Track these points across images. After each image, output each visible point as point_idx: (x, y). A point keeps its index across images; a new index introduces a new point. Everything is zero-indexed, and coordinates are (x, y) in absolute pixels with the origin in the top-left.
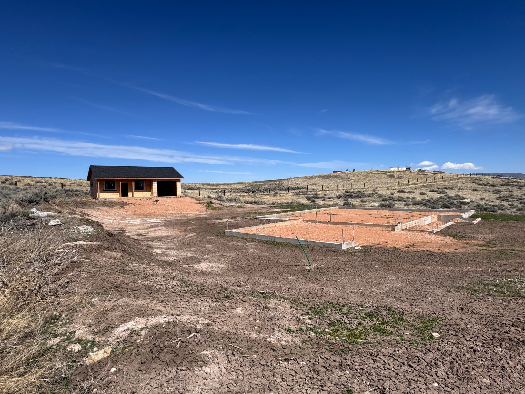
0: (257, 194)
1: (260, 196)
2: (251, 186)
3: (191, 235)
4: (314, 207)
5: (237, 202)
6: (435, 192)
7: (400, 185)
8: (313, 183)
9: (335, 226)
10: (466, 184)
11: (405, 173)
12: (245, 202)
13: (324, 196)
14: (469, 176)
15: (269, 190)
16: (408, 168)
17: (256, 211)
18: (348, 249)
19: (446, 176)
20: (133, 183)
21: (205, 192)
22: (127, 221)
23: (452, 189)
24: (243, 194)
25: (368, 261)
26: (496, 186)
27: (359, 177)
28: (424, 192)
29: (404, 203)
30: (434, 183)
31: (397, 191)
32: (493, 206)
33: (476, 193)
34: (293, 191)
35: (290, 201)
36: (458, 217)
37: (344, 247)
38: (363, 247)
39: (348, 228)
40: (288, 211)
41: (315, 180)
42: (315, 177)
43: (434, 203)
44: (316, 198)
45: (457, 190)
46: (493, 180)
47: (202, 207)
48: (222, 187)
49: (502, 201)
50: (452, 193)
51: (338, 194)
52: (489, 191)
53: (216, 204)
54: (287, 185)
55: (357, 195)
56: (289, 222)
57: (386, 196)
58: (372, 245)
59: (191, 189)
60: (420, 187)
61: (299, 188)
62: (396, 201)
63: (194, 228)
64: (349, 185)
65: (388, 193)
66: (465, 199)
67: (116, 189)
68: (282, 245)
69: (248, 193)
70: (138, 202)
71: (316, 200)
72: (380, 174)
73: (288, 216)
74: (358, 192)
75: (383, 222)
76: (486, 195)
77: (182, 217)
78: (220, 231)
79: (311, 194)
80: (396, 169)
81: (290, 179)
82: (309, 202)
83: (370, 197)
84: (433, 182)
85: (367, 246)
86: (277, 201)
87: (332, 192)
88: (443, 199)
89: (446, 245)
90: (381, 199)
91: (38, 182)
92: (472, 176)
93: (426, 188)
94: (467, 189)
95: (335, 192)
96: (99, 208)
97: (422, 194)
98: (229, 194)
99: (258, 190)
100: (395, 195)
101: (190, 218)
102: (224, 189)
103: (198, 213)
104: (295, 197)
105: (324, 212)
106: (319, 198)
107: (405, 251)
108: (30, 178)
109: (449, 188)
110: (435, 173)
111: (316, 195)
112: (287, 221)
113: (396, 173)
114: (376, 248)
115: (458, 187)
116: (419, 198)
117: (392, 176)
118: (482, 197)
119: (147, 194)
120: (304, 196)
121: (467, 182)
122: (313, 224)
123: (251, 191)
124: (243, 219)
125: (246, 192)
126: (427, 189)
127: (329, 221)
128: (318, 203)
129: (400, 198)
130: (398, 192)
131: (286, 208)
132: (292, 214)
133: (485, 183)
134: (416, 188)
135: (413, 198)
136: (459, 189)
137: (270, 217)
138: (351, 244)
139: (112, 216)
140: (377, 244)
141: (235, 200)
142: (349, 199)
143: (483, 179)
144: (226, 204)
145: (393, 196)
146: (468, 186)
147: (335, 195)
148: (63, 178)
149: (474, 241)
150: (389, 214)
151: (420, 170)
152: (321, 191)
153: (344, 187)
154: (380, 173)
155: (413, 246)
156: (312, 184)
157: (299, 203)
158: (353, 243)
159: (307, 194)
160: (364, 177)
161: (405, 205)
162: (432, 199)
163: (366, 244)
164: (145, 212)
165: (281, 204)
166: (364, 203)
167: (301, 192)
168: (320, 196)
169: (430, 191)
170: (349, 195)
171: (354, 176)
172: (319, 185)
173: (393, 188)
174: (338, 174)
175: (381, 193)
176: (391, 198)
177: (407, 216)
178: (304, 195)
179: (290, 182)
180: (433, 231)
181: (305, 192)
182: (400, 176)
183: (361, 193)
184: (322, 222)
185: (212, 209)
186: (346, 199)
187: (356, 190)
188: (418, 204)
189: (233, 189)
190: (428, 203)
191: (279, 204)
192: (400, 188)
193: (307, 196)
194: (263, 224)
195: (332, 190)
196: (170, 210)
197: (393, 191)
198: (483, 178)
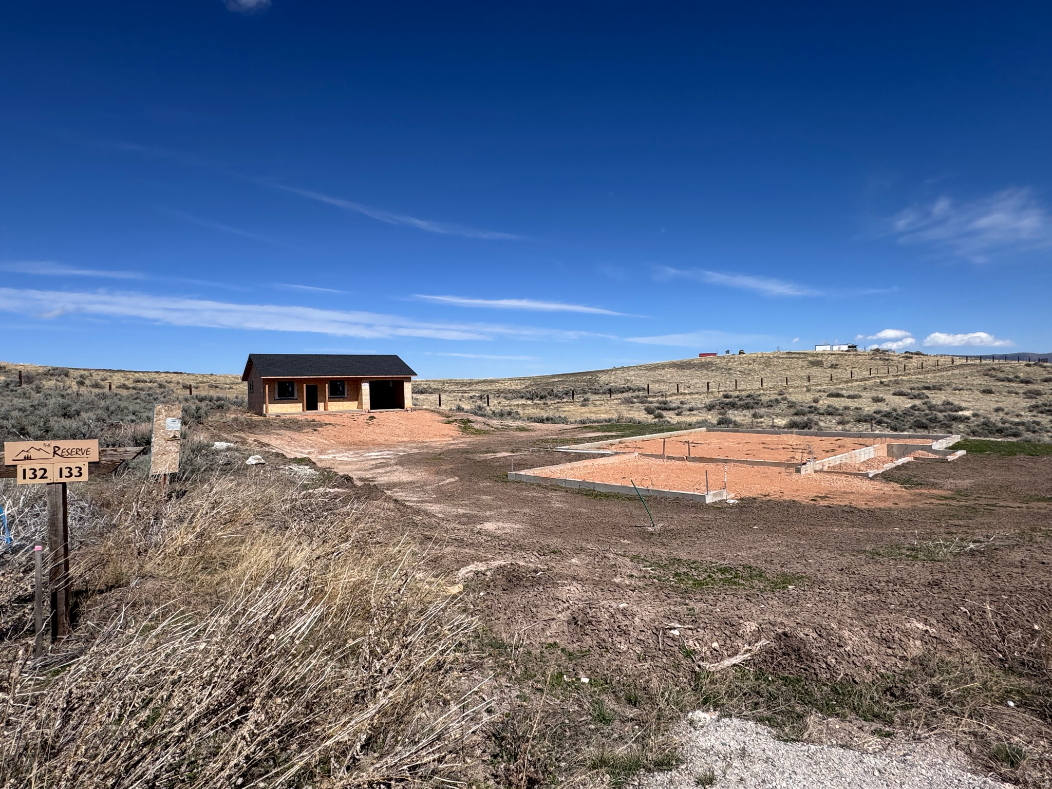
0: (549, 402)
1: (555, 406)
2: (536, 384)
3: (451, 480)
4: (661, 427)
5: (515, 419)
6: (905, 395)
7: (835, 381)
8: (660, 378)
9: (698, 464)
10: (970, 378)
11: (846, 357)
12: (530, 419)
13: (681, 406)
14: (978, 361)
15: (573, 394)
16: (853, 347)
17: (554, 437)
18: (715, 503)
19: (930, 363)
20: (327, 385)
21: (449, 398)
22: (331, 456)
23: (940, 390)
24: (523, 401)
25: (743, 520)
26: (1032, 383)
27: (751, 367)
28: (880, 396)
29: (837, 418)
30: (904, 378)
31: (827, 394)
32: (1018, 424)
33: (989, 397)
34: (619, 396)
35: (615, 416)
36: (923, 448)
37: (709, 500)
38: (742, 499)
39: (719, 469)
40: (612, 437)
41: (663, 372)
42: (663, 366)
43: (897, 419)
44: (665, 409)
45: (949, 390)
46: (1028, 369)
47: (452, 430)
48: (480, 387)
49: (1040, 415)
50: (937, 398)
51: (708, 401)
52: (1017, 393)
53: (478, 422)
54: (607, 382)
55: (747, 404)
56: (617, 457)
57: (803, 404)
58: (755, 496)
59: (422, 393)
60: (875, 384)
61: (630, 389)
62: (823, 414)
63: (452, 468)
64: (731, 382)
65: (809, 397)
66: (962, 410)
67: (296, 397)
68: (607, 496)
69: (532, 399)
70: (339, 420)
71: (664, 413)
72: (794, 360)
73: (613, 447)
74: (749, 396)
75: (783, 457)
76: (1008, 402)
77: (422, 448)
78: (499, 474)
79: (654, 401)
80: (828, 348)
81: (612, 370)
82: (650, 419)
83: (771, 406)
84: (901, 375)
85: (749, 498)
86: (589, 415)
87: (696, 396)
88: (919, 410)
89: (883, 498)
90: (793, 411)
91: (138, 381)
92: (984, 362)
93: (888, 388)
94: (970, 389)
95: (701, 397)
96: (278, 432)
97: (877, 400)
98: (496, 402)
99: (551, 393)
100: (821, 402)
101: (439, 451)
102: (484, 391)
103: (448, 440)
104: (623, 407)
105: (679, 439)
106: (670, 409)
107: (808, 506)
108: (122, 374)
109: (934, 388)
110: (907, 357)
111: (665, 403)
112: (612, 455)
113: (826, 357)
114: (762, 502)
115: (954, 386)
116: (868, 408)
117: (819, 364)
118: (1000, 405)
119: (351, 406)
120: (642, 406)
121: (972, 375)
122: (659, 461)
123: (537, 397)
124: (532, 452)
125: (528, 399)
126: (889, 390)
127: (687, 455)
128: (669, 420)
129: (830, 409)
130: (828, 396)
131: (609, 431)
132: (620, 442)
133: (1011, 376)
134: (865, 389)
135: (857, 408)
136: (955, 390)
137: (581, 448)
138: (721, 495)
139: (303, 447)
140: (765, 496)
141: (509, 414)
142: (730, 412)
143: (1007, 369)
144: (495, 422)
145: (818, 405)
146: (975, 383)
147: (701, 403)
148: (181, 373)
149: (934, 491)
150: (799, 443)
151: (877, 350)
152: (675, 394)
153: (721, 385)
154: (793, 358)
155: (823, 498)
156: (658, 381)
157: (631, 420)
158: (725, 493)
159: (646, 402)
160: (762, 366)
161: (840, 423)
162: (895, 410)
163: (746, 494)
164: (356, 440)
165: (597, 422)
166: (760, 420)
167: (635, 398)
168: (673, 405)
169: (894, 394)
170: (730, 403)
171: (741, 364)
172: (670, 383)
173: (819, 388)
174: (709, 359)
175: (793, 398)
176: (813, 410)
177: (831, 447)
178: (642, 402)
179: (613, 377)
180: (868, 474)
181: (643, 397)
182: (834, 362)
183: (754, 399)
184: (673, 458)
185: (473, 433)
186: (723, 411)
187: (744, 393)
188: (866, 421)
189: (502, 392)
190: (885, 419)
191: (594, 422)
192: (833, 389)
193: (647, 405)
194: (570, 461)
195: (697, 393)
196: (399, 436)
197: (817, 395)
198: (1007, 366)
